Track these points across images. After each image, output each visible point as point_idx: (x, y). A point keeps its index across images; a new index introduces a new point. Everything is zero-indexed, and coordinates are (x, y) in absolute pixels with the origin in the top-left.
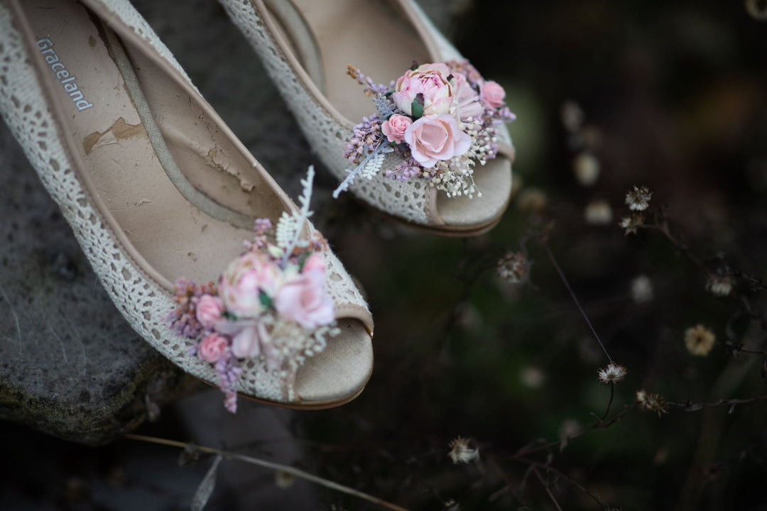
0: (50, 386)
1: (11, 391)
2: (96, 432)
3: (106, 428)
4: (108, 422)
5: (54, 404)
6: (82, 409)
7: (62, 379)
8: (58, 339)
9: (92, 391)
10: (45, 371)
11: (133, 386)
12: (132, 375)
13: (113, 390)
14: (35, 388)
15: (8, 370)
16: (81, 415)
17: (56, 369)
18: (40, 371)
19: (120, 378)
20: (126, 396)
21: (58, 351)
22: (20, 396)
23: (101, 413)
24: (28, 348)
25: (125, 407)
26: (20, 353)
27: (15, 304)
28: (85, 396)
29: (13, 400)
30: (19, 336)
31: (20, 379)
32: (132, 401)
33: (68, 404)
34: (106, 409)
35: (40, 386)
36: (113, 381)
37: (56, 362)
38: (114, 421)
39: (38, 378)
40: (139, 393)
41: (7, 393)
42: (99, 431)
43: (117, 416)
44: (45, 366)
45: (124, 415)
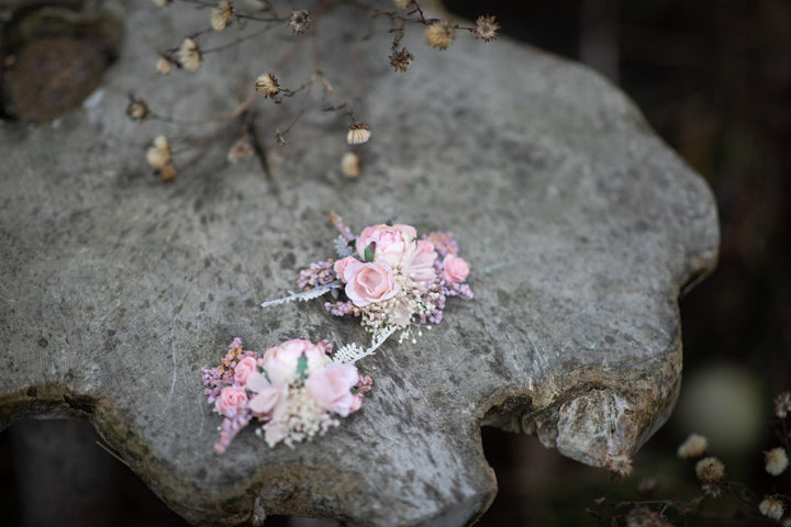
0: (176, 452)
1: (141, 443)
2: (198, 511)
3: (209, 512)
4: (212, 507)
5: (172, 469)
6: (194, 485)
7: (189, 450)
8: (202, 412)
9: (210, 472)
10: (178, 436)
11: (249, 483)
12: (252, 472)
13: (230, 479)
14: (162, 448)
15: (146, 423)
16: (191, 490)
17: (188, 438)
18: (173, 434)
19: (240, 471)
20: (239, 490)
21: (197, 424)
22: (146, 450)
23: (209, 495)
24: (173, 410)
25: (233, 500)
26: (164, 412)
27: (180, 366)
28: (202, 473)
29: (139, 451)
30: (170, 396)
31: (154, 435)
32: (242, 497)
33: (184, 474)
34: (216, 495)
35: (167, 448)
36: (232, 470)
37: (191, 433)
38: (218, 508)
39: (168, 440)
40: (253, 491)
41: (136, 442)
42: (202, 513)
43: (223, 505)
44: (180, 432)
45: (230, 506)
